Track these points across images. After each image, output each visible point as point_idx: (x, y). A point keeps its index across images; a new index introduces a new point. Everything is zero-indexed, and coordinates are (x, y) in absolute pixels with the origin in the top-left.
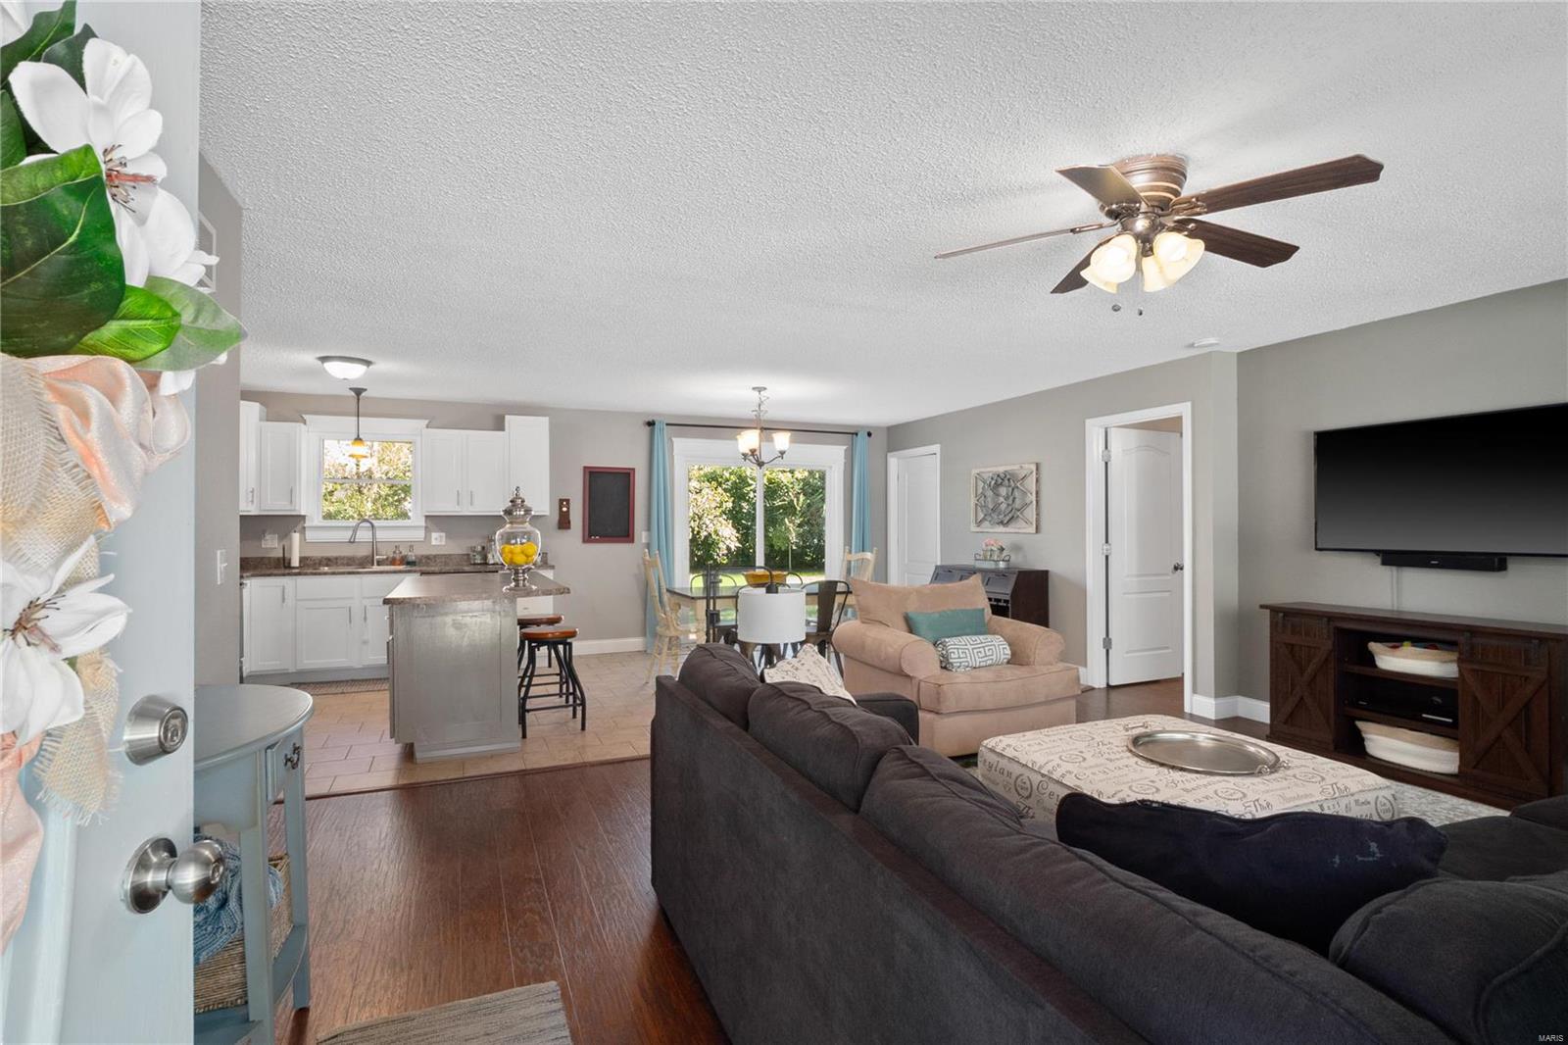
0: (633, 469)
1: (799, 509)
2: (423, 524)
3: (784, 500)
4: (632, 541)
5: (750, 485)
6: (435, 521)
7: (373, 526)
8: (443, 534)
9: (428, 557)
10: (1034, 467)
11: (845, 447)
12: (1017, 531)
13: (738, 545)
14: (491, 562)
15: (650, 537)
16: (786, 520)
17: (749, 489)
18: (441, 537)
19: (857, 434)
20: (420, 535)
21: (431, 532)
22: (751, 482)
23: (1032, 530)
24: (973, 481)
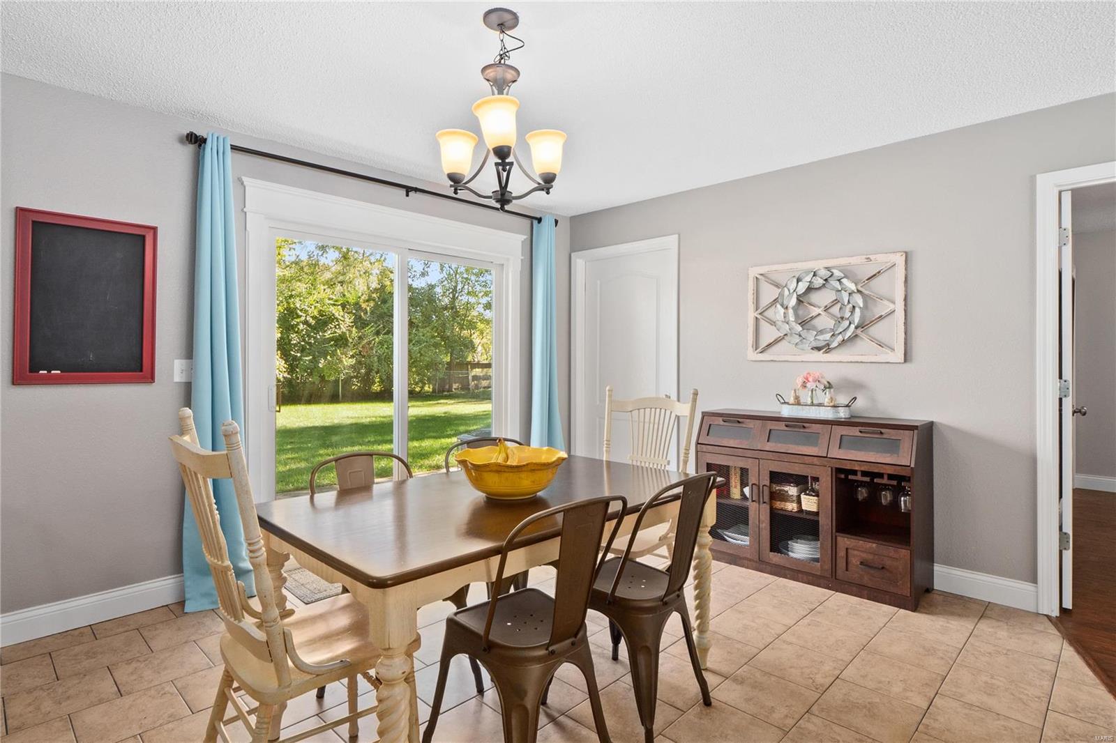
1: (351, 340)
3: (335, 332)
4: (151, 378)
5: (299, 317)
10: (900, 260)
11: (525, 237)
12: (859, 359)
13: (286, 375)
15: (191, 370)
16: (338, 351)
17: (298, 320)
19: (540, 220)
22: (300, 313)
23: (899, 355)
24: (751, 285)
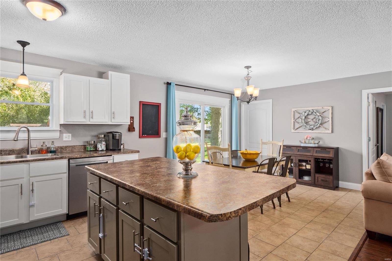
0: (160, 104)
2: (59, 129)
4: (160, 137)
6: (66, 127)
7: (28, 130)
8: (70, 135)
9: (61, 148)
10: (330, 108)
11: (230, 99)
12: (320, 132)
14: (100, 149)
15: (167, 135)
18: (69, 136)
19: (234, 95)
20: (57, 135)
21: (63, 133)
23: (330, 131)
24: (292, 113)
